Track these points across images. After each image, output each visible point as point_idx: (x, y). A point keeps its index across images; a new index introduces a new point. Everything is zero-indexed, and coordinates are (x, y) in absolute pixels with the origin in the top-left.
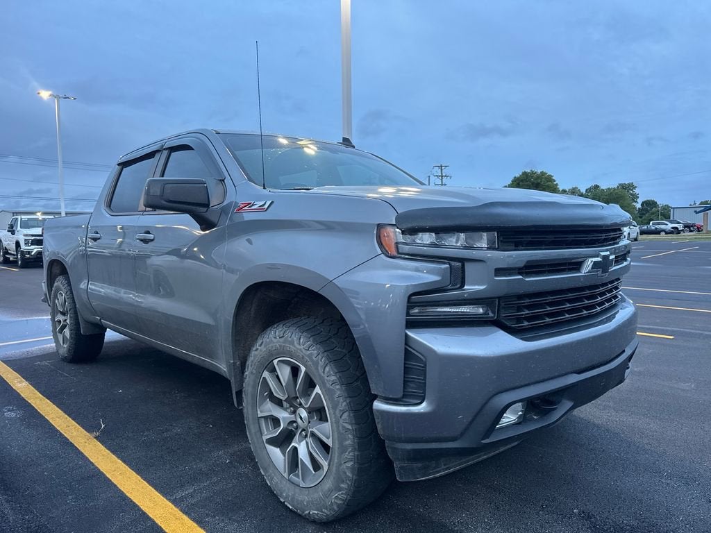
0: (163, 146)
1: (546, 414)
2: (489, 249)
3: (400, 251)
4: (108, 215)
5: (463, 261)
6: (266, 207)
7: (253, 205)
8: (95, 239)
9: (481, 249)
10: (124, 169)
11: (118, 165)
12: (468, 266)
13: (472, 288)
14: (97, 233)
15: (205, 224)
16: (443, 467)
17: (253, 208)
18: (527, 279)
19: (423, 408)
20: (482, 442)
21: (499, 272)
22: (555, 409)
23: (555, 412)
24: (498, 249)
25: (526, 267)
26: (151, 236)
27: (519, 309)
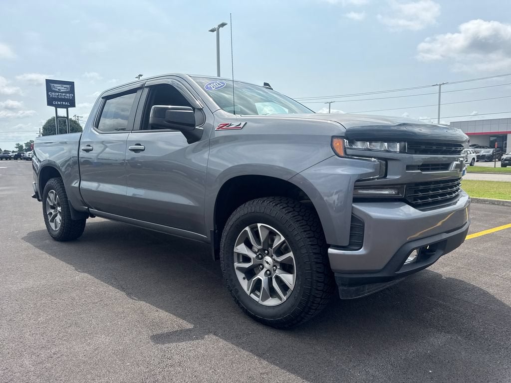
0: (143, 85)
1: (429, 257)
2: (400, 152)
3: (347, 153)
4: (98, 133)
5: (386, 160)
6: (241, 126)
7: (230, 125)
8: (87, 151)
9: (395, 152)
10: (107, 101)
11: (102, 98)
12: (390, 163)
13: (392, 177)
14: (89, 146)
15: (192, 137)
16: (367, 291)
17: (230, 127)
18: (423, 173)
19: (362, 251)
20: (396, 273)
21: (409, 167)
22: (434, 254)
23: (433, 256)
24: (407, 153)
25: (423, 165)
26: (141, 147)
27: (416, 192)
